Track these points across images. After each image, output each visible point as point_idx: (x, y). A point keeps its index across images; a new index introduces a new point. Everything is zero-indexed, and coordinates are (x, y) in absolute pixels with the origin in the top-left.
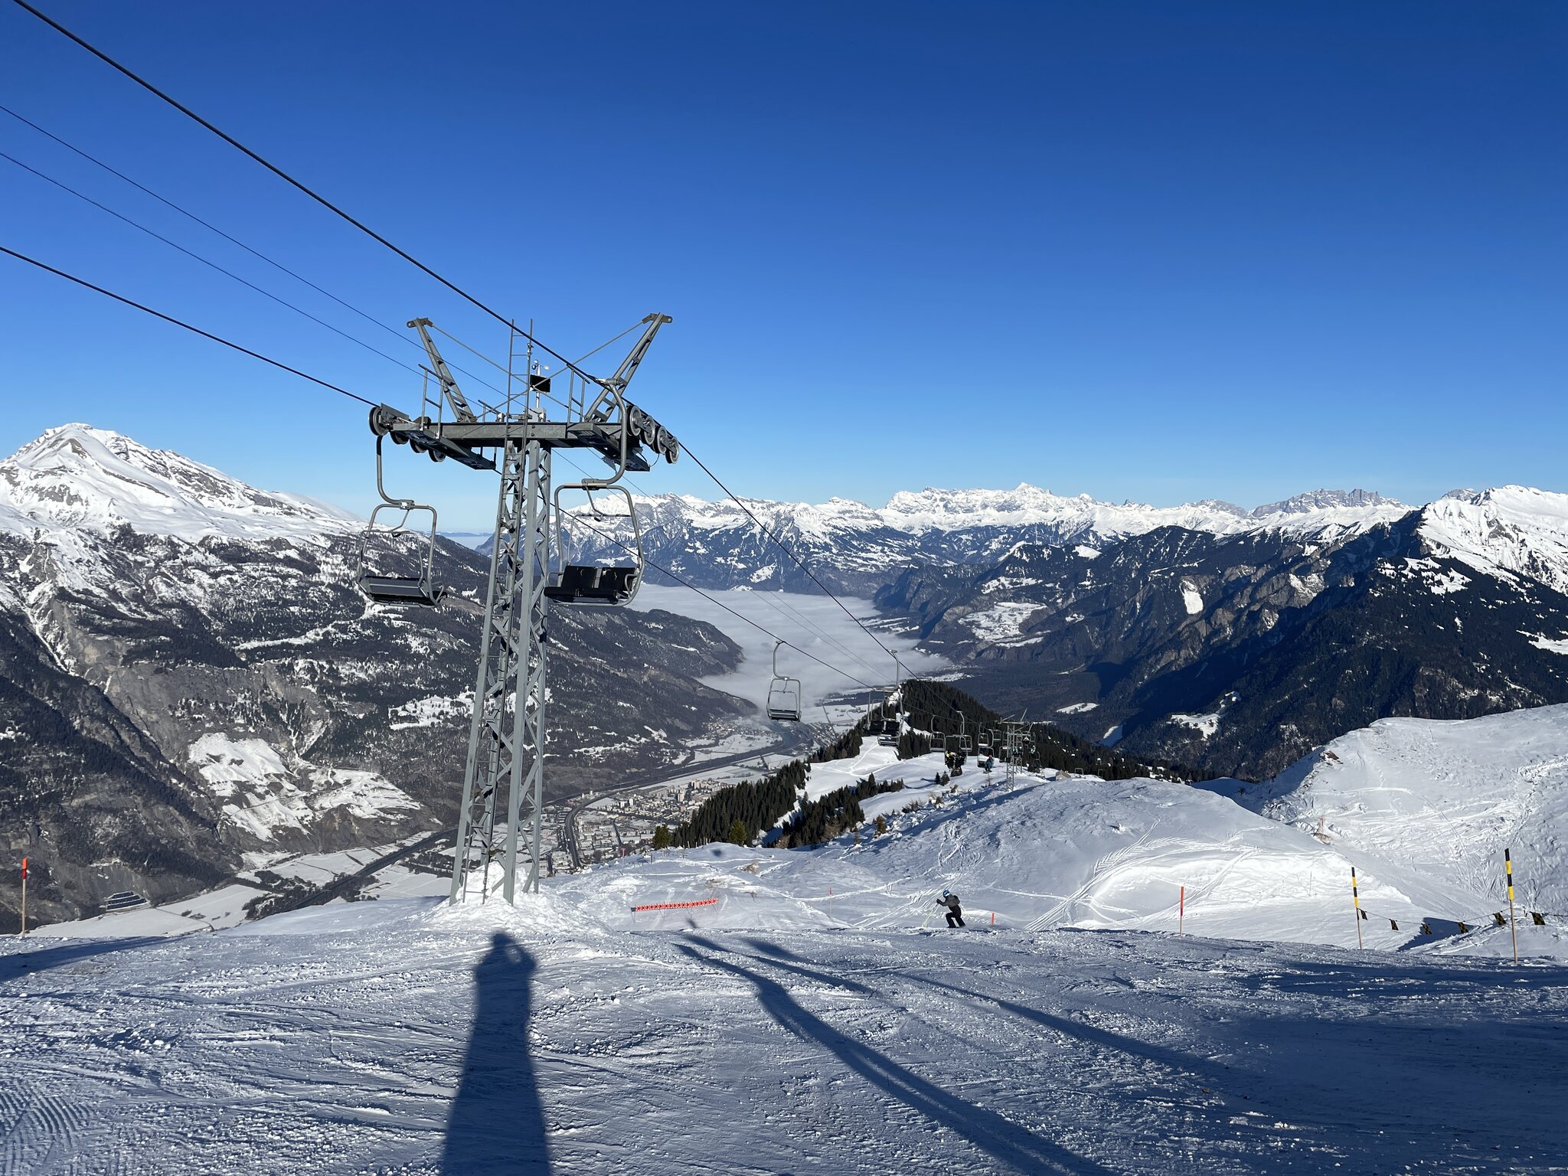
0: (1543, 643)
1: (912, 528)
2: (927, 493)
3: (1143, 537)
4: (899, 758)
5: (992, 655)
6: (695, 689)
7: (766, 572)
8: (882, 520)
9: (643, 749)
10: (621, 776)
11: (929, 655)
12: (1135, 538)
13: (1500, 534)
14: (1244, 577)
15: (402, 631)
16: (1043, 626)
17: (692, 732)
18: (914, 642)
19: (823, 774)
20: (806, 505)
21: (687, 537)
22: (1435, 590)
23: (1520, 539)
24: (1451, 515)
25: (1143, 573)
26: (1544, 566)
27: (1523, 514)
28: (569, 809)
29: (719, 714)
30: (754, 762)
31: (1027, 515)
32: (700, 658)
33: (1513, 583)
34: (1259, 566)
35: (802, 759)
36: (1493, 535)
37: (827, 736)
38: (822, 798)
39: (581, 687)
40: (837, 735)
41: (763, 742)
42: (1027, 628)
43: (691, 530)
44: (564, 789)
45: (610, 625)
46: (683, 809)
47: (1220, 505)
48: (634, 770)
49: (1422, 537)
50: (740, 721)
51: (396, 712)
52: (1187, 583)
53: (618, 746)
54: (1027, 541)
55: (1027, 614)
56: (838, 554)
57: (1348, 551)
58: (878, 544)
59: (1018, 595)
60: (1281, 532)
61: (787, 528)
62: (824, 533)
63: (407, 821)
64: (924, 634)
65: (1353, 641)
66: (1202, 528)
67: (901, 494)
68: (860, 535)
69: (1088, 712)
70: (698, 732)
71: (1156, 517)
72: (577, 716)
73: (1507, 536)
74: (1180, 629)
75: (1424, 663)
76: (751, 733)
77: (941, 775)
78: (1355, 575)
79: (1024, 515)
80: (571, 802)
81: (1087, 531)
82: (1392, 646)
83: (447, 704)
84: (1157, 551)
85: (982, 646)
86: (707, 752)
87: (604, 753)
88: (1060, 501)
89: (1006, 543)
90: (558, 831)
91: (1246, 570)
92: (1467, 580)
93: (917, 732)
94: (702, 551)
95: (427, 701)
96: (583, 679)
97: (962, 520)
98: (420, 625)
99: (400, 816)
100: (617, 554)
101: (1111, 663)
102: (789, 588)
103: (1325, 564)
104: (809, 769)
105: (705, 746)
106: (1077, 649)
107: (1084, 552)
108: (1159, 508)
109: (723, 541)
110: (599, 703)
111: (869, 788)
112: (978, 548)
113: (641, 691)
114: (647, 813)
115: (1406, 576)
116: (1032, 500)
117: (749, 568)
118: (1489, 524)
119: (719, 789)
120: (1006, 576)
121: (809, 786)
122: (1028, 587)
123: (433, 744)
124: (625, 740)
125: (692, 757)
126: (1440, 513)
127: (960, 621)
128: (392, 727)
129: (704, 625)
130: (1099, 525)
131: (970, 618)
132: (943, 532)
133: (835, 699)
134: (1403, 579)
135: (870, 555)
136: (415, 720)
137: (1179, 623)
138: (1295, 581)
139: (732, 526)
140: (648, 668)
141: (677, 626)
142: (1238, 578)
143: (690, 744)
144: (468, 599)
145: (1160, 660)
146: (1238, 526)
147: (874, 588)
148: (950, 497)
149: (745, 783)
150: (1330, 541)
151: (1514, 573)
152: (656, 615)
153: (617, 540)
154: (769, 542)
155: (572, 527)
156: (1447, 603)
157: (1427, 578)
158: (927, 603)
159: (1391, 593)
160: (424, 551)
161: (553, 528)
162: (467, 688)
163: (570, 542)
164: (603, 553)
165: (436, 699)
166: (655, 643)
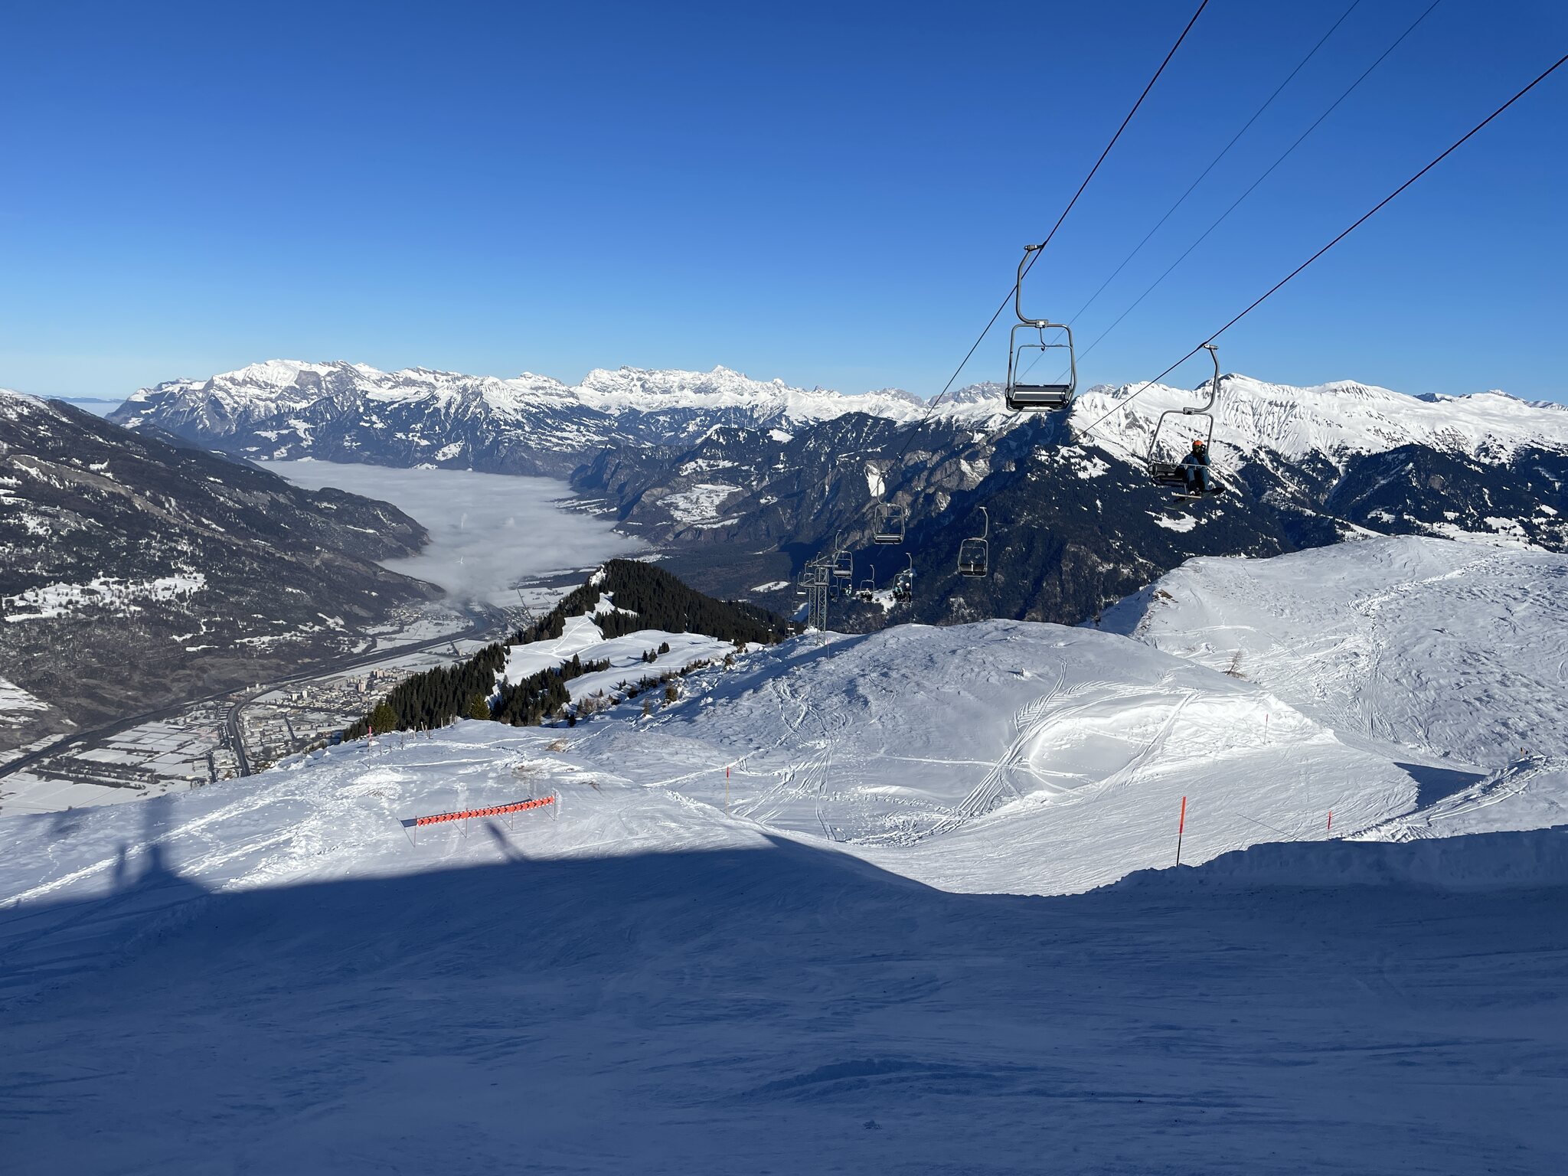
0: (1166, 522)
1: (608, 408)
2: (624, 372)
3: (832, 422)
4: (604, 638)
5: (689, 536)
6: (375, 573)
7: (452, 450)
8: (577, 398)
9: (316, 638)
10: (292, 667)
11: (627, 536)
12: (824, 423)
13: (1135, 425)
14: (921, 462)
15: (14, 509)
16: (738, 507)
17: (373, 619)
18: (612, 524)
19: (523, 656)
20: (496, 380)
21: (361, 410)
22: (1082, 475)
23: (1151, 430)
24: (1096, 407)
25: (831, 456)
26: (1168, 455)
27: (1154, 408)
28: (232, 704)
29: (402, 600)
30: (443, 648)
31: (724, 397)
32: (381, 541)
33: (1143, 469)
34: (934, 452)
35: (500, 642)
36: (1129, 426)
37: (522, 620)
38: (524, 680)
39: (241, 572)
40: (532, 618)
41: (453, 627)
42: (724, 510)
43: (367, 402)
44: (224, 682)
45: (274, 504)
46: (365, 699)
47: (901, 394)
48: (307, 660)
49: (1071, 427)
50: (427, 606)
51: (12, 602)
52: (871, 467)
53: (287, 635)
54: (723, 423)
55: (723, 496)
56: (531, 433)
57: (1010, 439)
58: (573, 423)
59: (715, 477)
60: (953, 420)
61: (475, 404)
62: (515, 410)
63: (33, 724)
64: (623, 515)
65: (1013, 521)
66: (885, 415)
67: (597, 371)
68: (554, 413)
69: (780, 590)
70: (380, 619)
71: (843, 403)
72: (238, 604)
73: (1141, 427)
74: (864, 510)
75: (1070, 540)
76: (439, 618)
77: (648, 653)
78: (1016, 461)
79: (720, 397)
80: (234, 696)
81: (780, 415)
82: (1045, 525)
83: (76, 592)
84: (845, 436)
85: (680, 528)
86: (390, 640)
87: (271, 644)
88: (753, 385)
89: (703, 426)
90: (219, 728)
91: (923, 455)
92: (1107, 466)
93: (621, 611)
94: (380, 425)
95: (51, 589)
96: (244, 564)
97: (659, 401)
98: (39, 501)
99: (23, 719)
100: (279, 427)
101: (801, 543)
102: (479, 468)
103: (991, 451)
104: (508, 652)
105: (388, 633)
106: (770, 530)
107: (778, 435)
108: (846, 395)
109: (404, 415)
110: (264, 590)
111: (574, 668)
112: (675, 430)
113: (313, 575)
114: (324, 705)
115: (1058, 462)
116: (728, 383)
117: (433, 444)
118: (1127, 416)
119: (405, 677)
120: (704, 458)
121: (508, 669)
122: (725, 469)
123: (60, 637)
124: (296, 629)
125: (374, 644)
126: (1087, 405)
127: (658, 503)
128: (7, 619)
129: (384, 506)
130: (791, 410)
131: (668, 500)
132: (640, 412)
133: (531, 582)
134: (1055, 465)
135: (565, 434)
136: (37, 610)
137: (864, 505)
138: (965, 466)
139: (413, 399)
140: (320, 551)
141: (353, 507)
142: (916, 463)
143: (371, 631)
144: (97, 473)
145: (846, 539)
146: (916, 414)
147: (570, 469)
148: (647, 376)
149: (437, 669)
150: (995, 429)
151: (1145, 460)
152: (327, 494)
153: (279, 411)
154: (456, 417)
155: (224, 395)
156: (1091, 487)
157: (1075, 464)
158: (625, 484)
159: (1046, 477)
160: (37, 417)
161: (200, 395)
162: (101, 573)
163: (223, 411)
164: (263, 424)
165: (62, 587)
166: (328, 524)
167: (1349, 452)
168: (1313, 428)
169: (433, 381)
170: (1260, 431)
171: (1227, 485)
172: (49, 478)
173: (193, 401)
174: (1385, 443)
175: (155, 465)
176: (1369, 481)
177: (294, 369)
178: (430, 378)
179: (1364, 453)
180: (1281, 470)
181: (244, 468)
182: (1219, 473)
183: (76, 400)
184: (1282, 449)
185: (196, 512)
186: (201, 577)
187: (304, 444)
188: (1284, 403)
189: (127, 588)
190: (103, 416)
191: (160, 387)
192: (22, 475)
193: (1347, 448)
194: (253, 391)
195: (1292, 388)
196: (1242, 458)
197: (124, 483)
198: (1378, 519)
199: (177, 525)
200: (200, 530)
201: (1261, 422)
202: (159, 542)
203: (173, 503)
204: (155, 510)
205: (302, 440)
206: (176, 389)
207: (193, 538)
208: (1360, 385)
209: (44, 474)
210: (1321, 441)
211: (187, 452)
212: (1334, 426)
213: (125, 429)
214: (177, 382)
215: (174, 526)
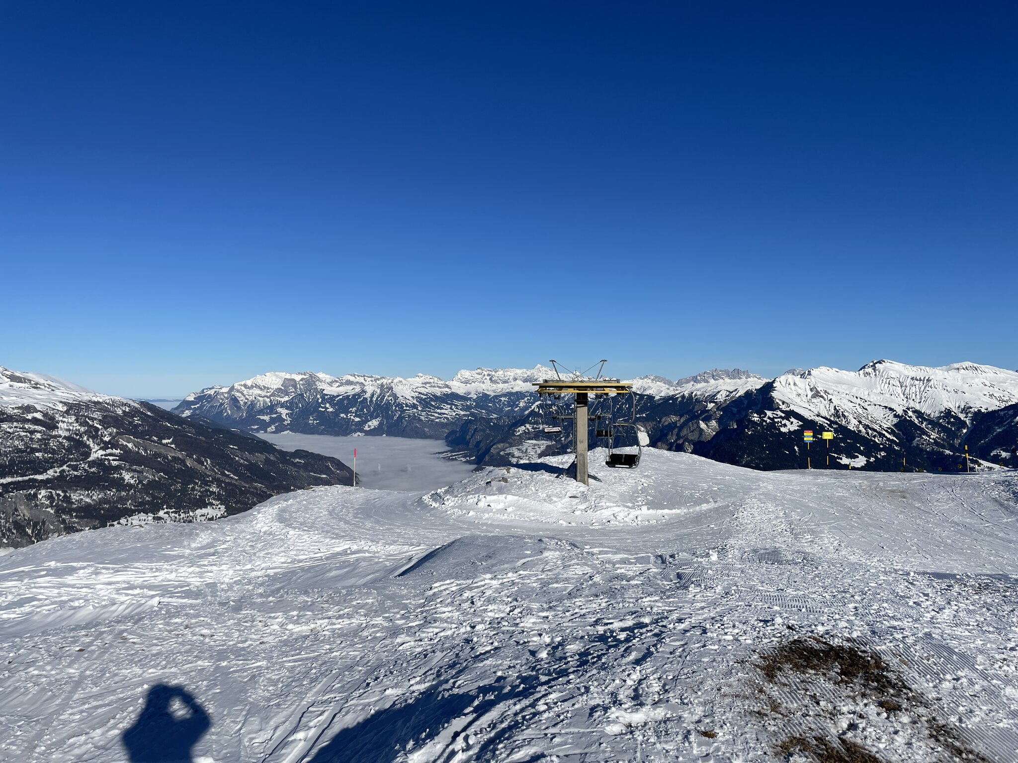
0: (845, 461)
1: (469, 393)
2: (479, 371)
3: (612, 398)
7: (374, 423)
8: (450, 388)
13: (817, 396)
14: (673, 422)
15: (118, 468)
20: (401, 379)
21: (320, 401)
22: (783, 430)
23: (829, 399)
24: (789, 384)
25: (613, 420)
26: (843, 415)
27: (830, 384)
32: (330, 482)
33: (826, 425)
34: (681, 416)
36: (814, 396)
43: (323, 396)
45: (267, 461)
47: (657, 379)
49: (773, 398)
52: (640, 427)
54: (542, 401)
55: (543, 448)
56: (422, 411)
57: (732, 406)
58: (448, 404)
59: (537, 435)
60: (693, 395)
61: (388, 394)
62: (413, 397)
64: (479, 462)
66: (647, 393)
67: (463, 372)
68: (436, 398)
73: (822, 397)
78: (737, 421)
82: (760, 464)
83: (150, 518)
84: (621, 407)
89: (529, 403)
91: (674, 418)
92: (801, 423)
94: (331, 410)
95: (136, 517)
96: (248, 499)
97: (501, 388)
98: (132, 463)
100: (271, 413)
102: (390, 434)
103: (720, 414)
109: (345, 403)
112: (512, 406)
115: (766, 421)
116: (545, 375)
117: (362, 420)
118: (811, 390)
120: (530, 423)
126: (784, 383)
127: (501, 453)
129: (332, 460)
131: (508, 451)
132: (489, 396)
134: (764, 423)
135: (443, 411)
138: (702, 425)
139: (351, 393)
141: (314, 461)
142: (669, 423)
144: (166, 445)
146: (668, 391)
147: (446, 433)
148: (493, 373)
150: (722, 400)
151: (826, 419)
152: (299, 453)
153: (272, 403)
154: (376, 403)
155: (240, 395)
156: (790, 437)
157: (778, 422)
158: (480, 441)
159: (758, 432)
160: (134, 412)
161: (226, 395)
162: (165, 507)
163: (239, 405)
164: (262, 412)
165: (142, 516)
166: (298, 472)
167: (972, 410)
168: (944, 395)
169: (363, 381)
170: (907, 398)
171: (887, 434)
172: (139, 449)
173: (222, 399)
174: (998, 403)
175: (200, 439)
176: (989, 430)
177: (281, 378)
178: (361, 380)
179: (983, 410)
180: (925, 423)
181: (250, 439)
182: (880, 426)
183: (154, 401)
184: (924, 409)
185: (222, 467)
186: (223, 507)
187: (286, 423)
188: (922, 378)
189: (180, 515)
190: (169, 409)
191: (203, 391)
192: (124, 448)
193: (971, 408)
194: (257, 391)
195: (927, 368)
196: (896, 416)
197: (181, 451)
198: (998, 456)
199: (210, 476)
200: (223, 478)
201: (907, 391)
202: (200, 486)
203: (209, 462)
204: (198, 467)
205: (284, 420)
206: (212, 392)
207: (219, 483)
208: (975, 365)
209: (136, 447)
210: (952, 403)
211: (218, 431)
212: (959, 393)
213: (181, 417)
214: (213, 388)
215: (208, 476)
